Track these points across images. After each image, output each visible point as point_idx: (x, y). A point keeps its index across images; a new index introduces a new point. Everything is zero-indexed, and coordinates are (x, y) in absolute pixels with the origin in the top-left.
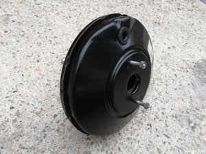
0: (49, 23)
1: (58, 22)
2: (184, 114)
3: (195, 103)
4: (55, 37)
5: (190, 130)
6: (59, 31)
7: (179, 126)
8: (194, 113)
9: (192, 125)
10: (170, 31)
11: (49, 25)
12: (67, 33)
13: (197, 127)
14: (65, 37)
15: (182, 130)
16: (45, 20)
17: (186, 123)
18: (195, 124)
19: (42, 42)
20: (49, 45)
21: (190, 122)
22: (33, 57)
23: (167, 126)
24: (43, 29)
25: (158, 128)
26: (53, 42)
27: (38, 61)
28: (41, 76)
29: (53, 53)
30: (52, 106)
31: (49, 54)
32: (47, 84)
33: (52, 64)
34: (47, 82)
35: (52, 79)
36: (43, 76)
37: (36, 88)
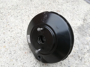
0: (8, 21)
1: (12, 20)
2: (76, 54)
3: (80, 47)
4: (11, 28)
5: (80, 61)
6: (13, 24)
7: (74, 60)
8: (80, 52)
9: (80, 58)
10: (65, 14)
11: (8, 23)
12: (17, 25)
13: (83, 59)
14: (16, 27)
15: (76, 62)
16: (6, 20)
17: (77, 58)
18: (82, 58)
19: (5, 32)
20: (9, 33)
21: (79, 57)
22: (2, 41)
23: (69, 62)
24: (5, 25)
25: (65, 64)
26: (11, 31)
27: (4, 42)
28: (6, 50)
29: (11, 37)
30: (13, 64)
31: (9, 38)
32: (10, 53)
33: (11, 42)
34: (10, 52)
35: (12, 50)
36: (8, 49)
37: (5, 56)
